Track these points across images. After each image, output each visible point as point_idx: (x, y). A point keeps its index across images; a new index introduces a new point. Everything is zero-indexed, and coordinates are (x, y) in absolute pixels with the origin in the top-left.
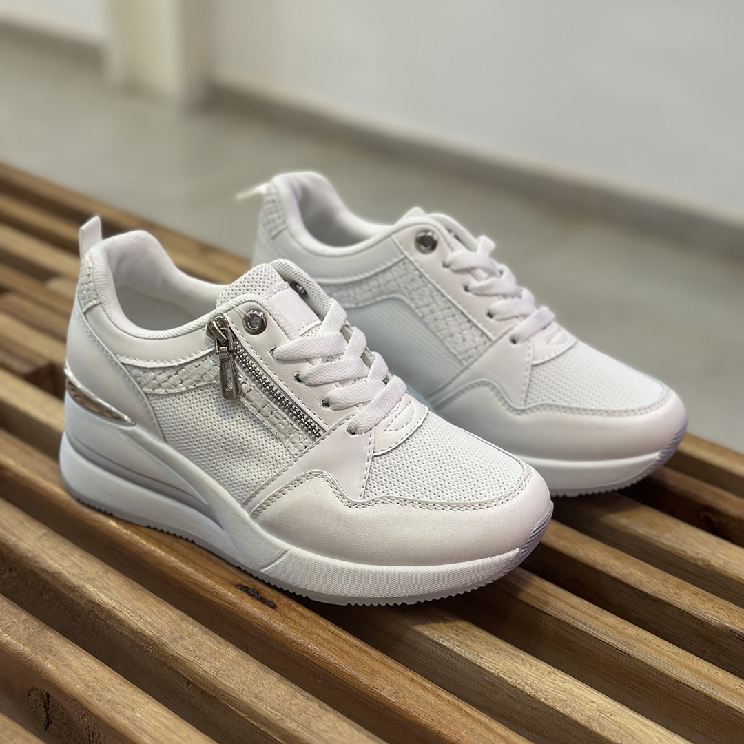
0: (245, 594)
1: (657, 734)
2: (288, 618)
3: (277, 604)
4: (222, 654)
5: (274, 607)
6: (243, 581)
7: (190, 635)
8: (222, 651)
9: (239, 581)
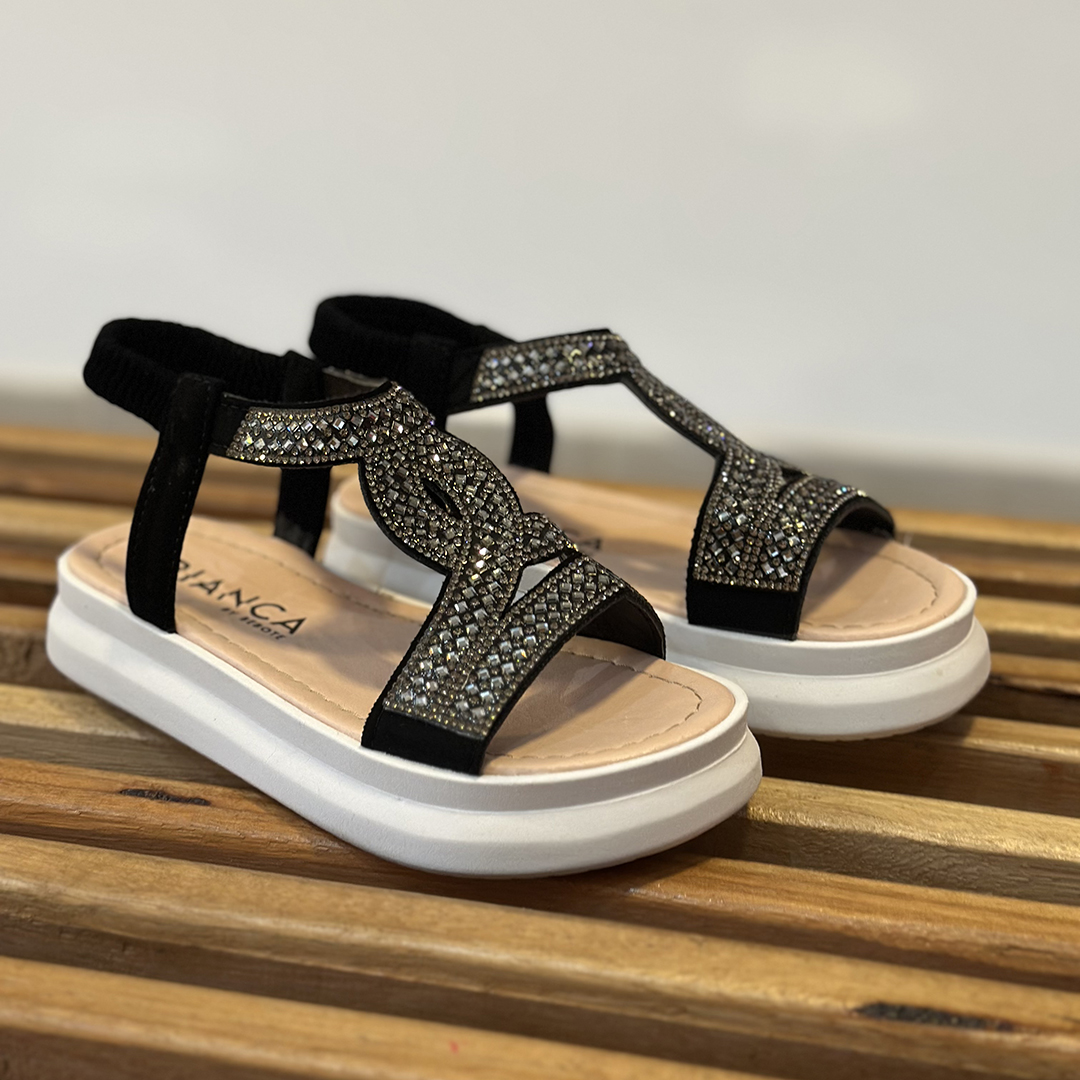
0: (144, 800)
1: (894, 803)
2: (241, 811)
3: (208, 798)
4: (178, 876)
5: (206, 803)
6: (127, 784)
7: (98, 866)
8: (173, 872)
9: (120, 786)
